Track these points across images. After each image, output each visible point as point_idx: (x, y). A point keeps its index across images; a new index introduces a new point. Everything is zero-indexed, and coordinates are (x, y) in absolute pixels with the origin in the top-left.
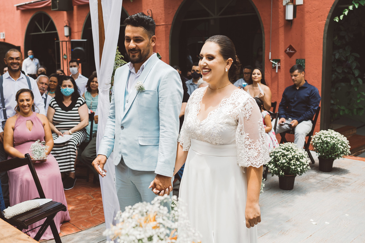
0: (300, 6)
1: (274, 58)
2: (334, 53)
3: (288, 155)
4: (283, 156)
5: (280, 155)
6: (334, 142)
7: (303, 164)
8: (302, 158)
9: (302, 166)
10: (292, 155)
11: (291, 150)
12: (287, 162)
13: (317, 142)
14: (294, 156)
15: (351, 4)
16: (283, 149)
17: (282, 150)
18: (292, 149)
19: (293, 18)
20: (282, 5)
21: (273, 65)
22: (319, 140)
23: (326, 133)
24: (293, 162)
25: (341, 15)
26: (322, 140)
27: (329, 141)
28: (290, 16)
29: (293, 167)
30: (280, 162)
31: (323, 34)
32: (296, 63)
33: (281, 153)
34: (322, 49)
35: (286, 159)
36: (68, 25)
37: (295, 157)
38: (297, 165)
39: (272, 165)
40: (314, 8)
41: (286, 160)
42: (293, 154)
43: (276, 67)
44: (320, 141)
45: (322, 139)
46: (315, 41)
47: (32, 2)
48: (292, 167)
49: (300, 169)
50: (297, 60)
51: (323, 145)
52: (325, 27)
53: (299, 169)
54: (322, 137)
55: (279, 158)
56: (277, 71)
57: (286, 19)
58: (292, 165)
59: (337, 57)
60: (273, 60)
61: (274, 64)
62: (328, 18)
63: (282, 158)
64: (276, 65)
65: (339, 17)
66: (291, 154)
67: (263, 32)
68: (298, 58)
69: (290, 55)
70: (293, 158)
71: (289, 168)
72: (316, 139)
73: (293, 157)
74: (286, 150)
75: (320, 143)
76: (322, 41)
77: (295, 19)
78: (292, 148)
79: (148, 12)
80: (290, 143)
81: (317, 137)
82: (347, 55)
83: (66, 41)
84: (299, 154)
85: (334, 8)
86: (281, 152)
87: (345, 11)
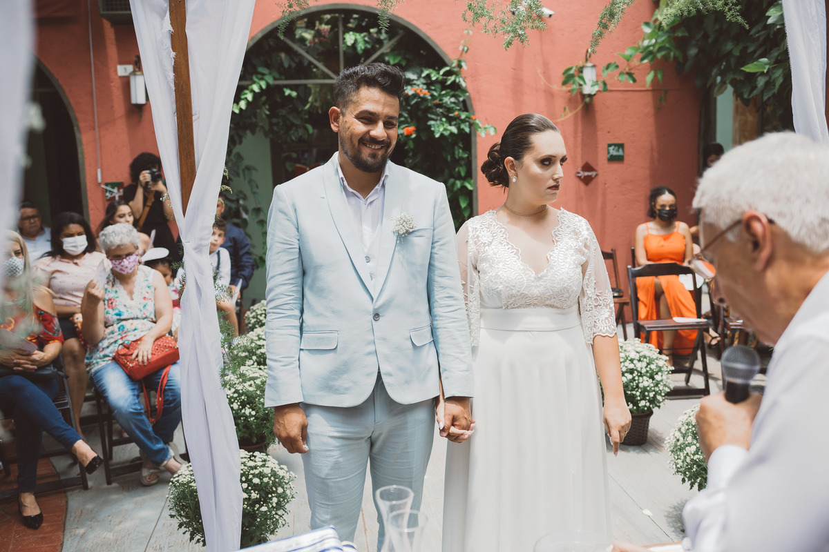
1: (109, 181)
15: (254, 82)
20: (117, 74)
21: (108, 194)
28: (139, 96)
57: (134, 101)
60: (107, 184)
61: (110, 192)
64: (113, 195)
67: (75, 128)
87: (246, 94)
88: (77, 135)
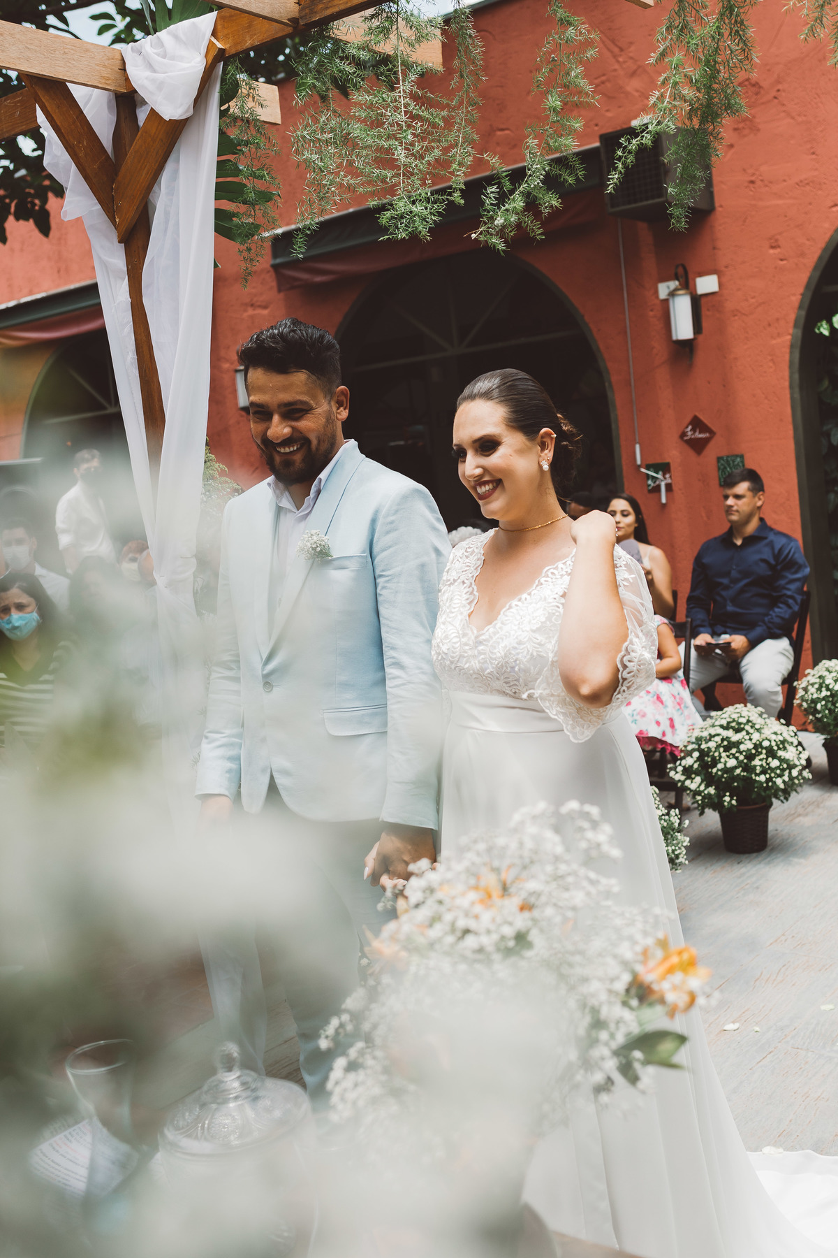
0: (710, 298)
1: (651, 461)
2: (825, 428)
3: (742, 743)
4: (727, 749)
5: (718, 747)
7: (788, 765)
8: (785, 748)
9: (787, 773)
10: (754, 741)
11: (748, 727)
12: (740, 764)
13: (815, 696)
14: (761, 743)
16: (722, 726)
17: (720, 731)
18: (750, 724)
19: (695, 333)
20: (658, 298)
21: (650, 482)
22: (819, 689)
24: (760, 763)
26: (828, 689)
28: (683, 328)
29: (762, 778)
30: (720, 766)
31: (786, 374)
32: (719, 469)
33: (718, 739)
34: (790, 419)
35: (737, 755)
37: (762, 748)
38: (773, 770)
39: (698, 779)
40: (753, 300)
41: (737, 758)
42: (756, 737)
43: (659, 486)
44: (825, 693)
45: (827, 686)
46: (766, 398)
48: (757, 778)
49: (784, 782)
50: (719, 459)
51: (834, 704)
52: (791, 353)
53: (779, 781)
54: (827, 682)
55: (716, 754)
56: (664, 500)
57: (674, 338)
58: (758, 772)
59: (835, 440)
60: (648, 468)
61: (653, 477)
62: (795, 326)
63: (724, 755)
64: (657, 483)
65: (829, 321)
66: (750, 739)
67: (607, 384)
68: (724, 453)
69: (698, 446)
70: (757, 751)
71: (748, 782)
72: (812, 690)
73: (756, 746)
74: (732, 728)
75: (824, 699)
76: (788, 396)
77: (701, 338)
78: (748, 721)
80: (742, 705)
81: (813, 685)
84: (773, 737)
85: (809, 295)
86: (718, 735)
88: (610, 394)
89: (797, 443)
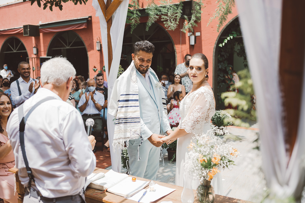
0: (198, 37)
2: (218, 65)
6: (224, 117)
13: (214, 117)
15: (228, 36)
22: (215, 116)
23: (219, 112)
25: (223, 43)
26: (217, 116)
27: (221, 116)
28: (193, 43)
36: (36, 46)
40: (207, 38)
44: (216, 117)
47: (6, 29)
51: (218, 119)
52: (214, 49)
54: (217, 115)
57: (190, 44)
59: (220, 67)
62: (215, 44)
65: (222, 44)
67: (175, 52)
75: (216, 118)
76: (212, 58)
77: (196, 44)
79: (97, 39)
82: (226, 66)
83: (35, 58)
85: (218, 38)
87: (225, 40)
88: (176, 54)
89: (213, 67)
